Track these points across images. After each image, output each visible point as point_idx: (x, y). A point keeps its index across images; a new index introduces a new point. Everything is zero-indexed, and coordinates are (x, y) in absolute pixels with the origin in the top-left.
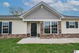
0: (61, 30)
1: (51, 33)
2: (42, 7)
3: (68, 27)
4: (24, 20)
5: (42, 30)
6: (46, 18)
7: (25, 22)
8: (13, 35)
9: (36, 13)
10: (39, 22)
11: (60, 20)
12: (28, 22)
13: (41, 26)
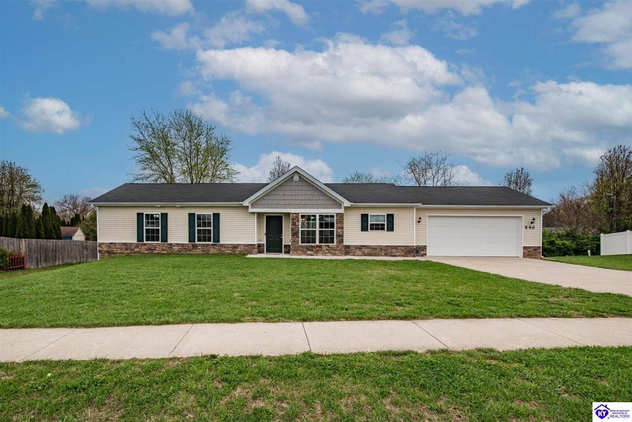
0: (342, 236)
1: (317, 243)
2: (296, 178)
3: (364, 228)
4: (251, 210)
5: (295, 234)
6: (305, 206)
7: (254, 213)
8: (223, 245)
9: (282, 193)
10: (288, 215)
11: (342, 211)
12: (260, 215)
13: (294, 224)
